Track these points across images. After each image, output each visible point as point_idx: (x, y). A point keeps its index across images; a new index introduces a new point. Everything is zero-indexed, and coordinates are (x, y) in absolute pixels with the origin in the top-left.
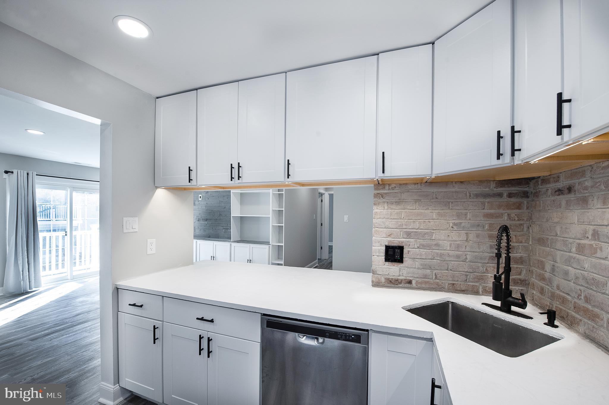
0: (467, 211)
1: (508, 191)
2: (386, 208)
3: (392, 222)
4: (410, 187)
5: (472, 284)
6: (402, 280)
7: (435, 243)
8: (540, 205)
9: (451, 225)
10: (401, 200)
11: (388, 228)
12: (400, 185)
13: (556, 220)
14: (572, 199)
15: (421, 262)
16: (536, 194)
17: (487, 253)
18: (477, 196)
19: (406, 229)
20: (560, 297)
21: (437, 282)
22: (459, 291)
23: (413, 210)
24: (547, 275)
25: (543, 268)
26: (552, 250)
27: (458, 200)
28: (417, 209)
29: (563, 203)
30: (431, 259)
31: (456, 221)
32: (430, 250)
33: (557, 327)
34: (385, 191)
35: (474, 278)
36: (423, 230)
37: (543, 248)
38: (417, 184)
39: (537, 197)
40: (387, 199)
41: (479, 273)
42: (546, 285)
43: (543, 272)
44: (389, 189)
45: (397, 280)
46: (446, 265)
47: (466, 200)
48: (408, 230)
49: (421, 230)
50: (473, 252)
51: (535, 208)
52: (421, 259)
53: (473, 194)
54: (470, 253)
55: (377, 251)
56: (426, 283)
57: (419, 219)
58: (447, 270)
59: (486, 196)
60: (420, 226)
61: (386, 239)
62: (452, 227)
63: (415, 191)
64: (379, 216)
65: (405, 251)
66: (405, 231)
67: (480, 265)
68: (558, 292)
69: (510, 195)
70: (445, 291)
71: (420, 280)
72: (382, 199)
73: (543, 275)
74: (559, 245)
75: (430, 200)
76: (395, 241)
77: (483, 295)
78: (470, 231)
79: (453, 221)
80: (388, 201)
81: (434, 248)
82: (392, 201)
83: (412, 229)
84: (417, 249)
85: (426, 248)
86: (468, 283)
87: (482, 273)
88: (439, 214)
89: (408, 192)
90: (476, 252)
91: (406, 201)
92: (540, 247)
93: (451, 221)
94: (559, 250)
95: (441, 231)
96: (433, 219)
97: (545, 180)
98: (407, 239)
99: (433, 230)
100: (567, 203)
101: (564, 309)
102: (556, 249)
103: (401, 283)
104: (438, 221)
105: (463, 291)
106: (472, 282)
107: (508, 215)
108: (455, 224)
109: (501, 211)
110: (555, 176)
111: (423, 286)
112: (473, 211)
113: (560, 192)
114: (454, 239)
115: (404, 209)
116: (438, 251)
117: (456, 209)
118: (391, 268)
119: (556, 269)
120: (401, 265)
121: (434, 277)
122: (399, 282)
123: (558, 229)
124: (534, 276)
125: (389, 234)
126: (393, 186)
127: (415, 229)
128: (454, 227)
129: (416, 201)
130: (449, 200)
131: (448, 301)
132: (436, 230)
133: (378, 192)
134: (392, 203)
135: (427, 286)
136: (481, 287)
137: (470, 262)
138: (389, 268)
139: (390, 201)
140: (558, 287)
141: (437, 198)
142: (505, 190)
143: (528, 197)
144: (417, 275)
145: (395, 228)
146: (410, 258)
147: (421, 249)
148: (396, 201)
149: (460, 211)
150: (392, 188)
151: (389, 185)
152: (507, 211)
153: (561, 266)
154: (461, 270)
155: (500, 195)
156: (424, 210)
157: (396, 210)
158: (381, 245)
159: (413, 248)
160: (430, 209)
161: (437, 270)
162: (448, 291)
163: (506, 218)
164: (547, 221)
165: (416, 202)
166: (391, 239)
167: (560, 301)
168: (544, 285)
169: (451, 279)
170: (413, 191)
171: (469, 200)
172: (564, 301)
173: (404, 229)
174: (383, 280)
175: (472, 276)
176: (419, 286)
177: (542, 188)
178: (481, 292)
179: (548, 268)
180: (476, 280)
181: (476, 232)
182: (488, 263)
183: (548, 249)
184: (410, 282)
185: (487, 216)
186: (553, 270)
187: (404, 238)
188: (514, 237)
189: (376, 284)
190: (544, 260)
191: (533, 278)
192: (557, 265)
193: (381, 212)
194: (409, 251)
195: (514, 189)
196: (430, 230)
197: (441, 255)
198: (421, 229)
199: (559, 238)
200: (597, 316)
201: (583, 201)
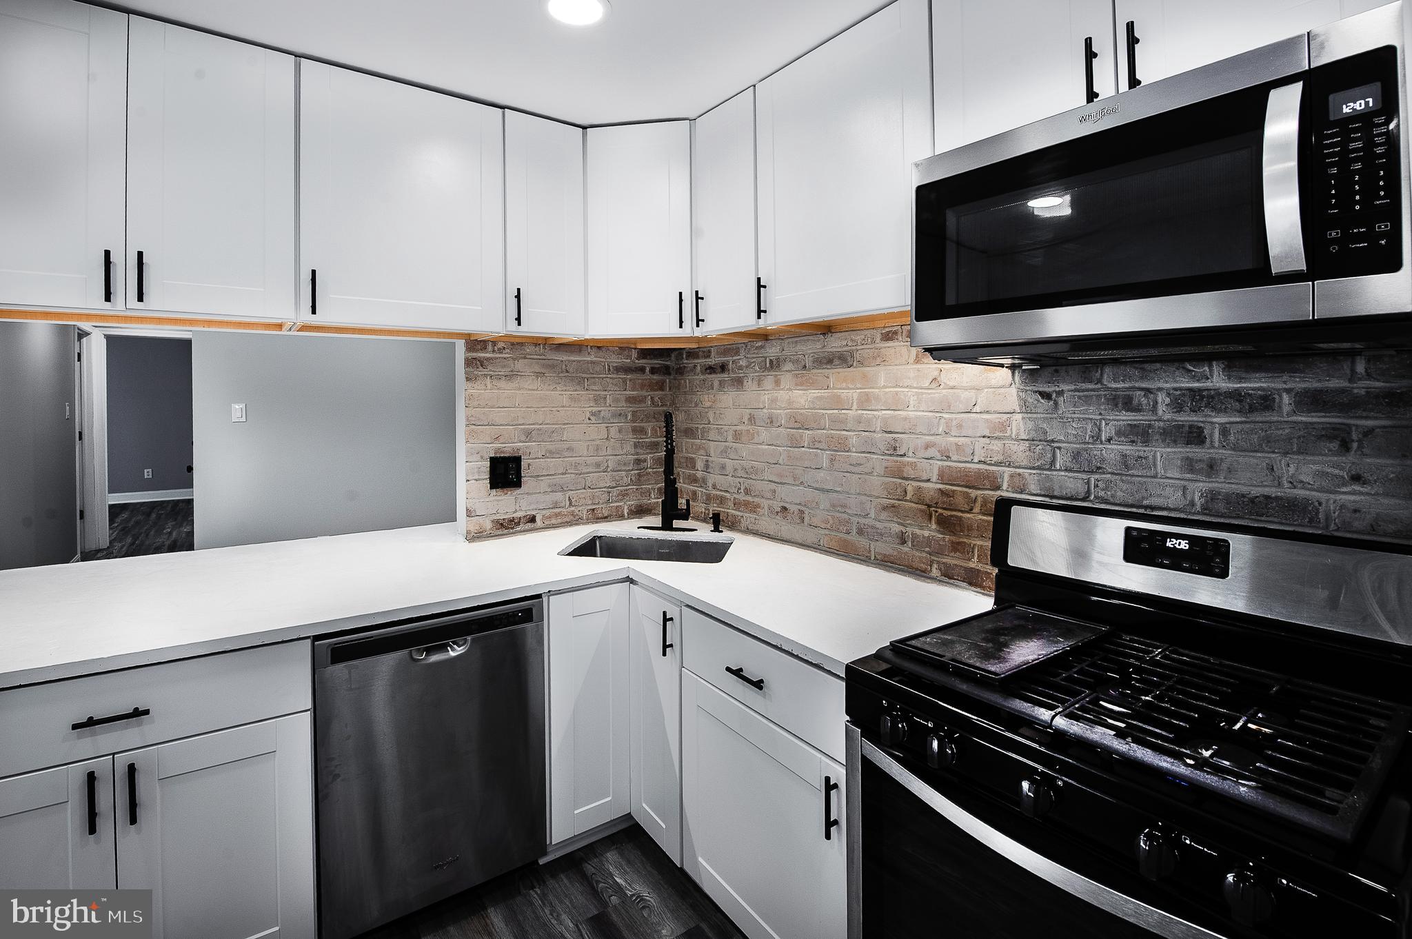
0: (606, 393)
1: (650, 364)
2: (489, 386)
3: (500, 414)
4: (528, 350)
5: (615, 504)
6: (520, 518)
7: (567, 446)
8: (686, 386)
9: (588, 415)
10: (515, 373)
11: (494, 425)
12: (513, 344)
13: (708, 404)
14: (726, 379)
15: (549, 481)
16: (681, 371)
17: (632, 455)
18: (618, 369)
19: (523, 424)
20: (717, 497)
21: (573, 511)
22: (601, 518)
23: (534, 390)
24: (699, 474)
25: (694, 467)
26: (704, 441)
27: (595, 376)
28: (540, 388)
29: (716, 384)
30: (563, 474)
31: (595, 409)
32: (561, 459)
33: (722, 532)
34: (488, 355)
35: (618, 495)
36: (550, 426)
37: (693, 441)
38: (539, 344)
39: (682, 374)
40: (490, 370)
41: (623, 486)
42: (698, 487)
43: (694, 472)
44: (494, 351)
45: (512, 520)
46: (584, 481)
47: (604, 376)
48: (527, 427)
49: (547, 426)
50: (616, 455)
51: (679, 389)
52: (548, 475)
53: (613, 367)
54: (612, 457)
55: (476, 470)
56: (557, 515)
57: (543, 407)
58: (585, 489)
59: (627, 370)
60: (545, 418)
61: (491, 445)
62: (589, 419)
63: (535, 357)
64: (476, 403)
65: (524, 464)
66: (522, 429)
67: (624, 473)
68: (714, 492)
69: (653, 371)
70: (583, 524)
71: (547, 513)
72: (481, 369)
73: (694, 475)
74: (712, 435)
75: (559, 374)
76: (508, 449)
77: (628, 518)
78: (611, 423)
79: (590, 409)
80: (492, 373)
81: (566, 454)
82: (500, 373)
83: (534, 424)
84: (542, 460)
85: (554, 456)
86: (611, 505)
87: (626, 486)
88: (571, 398)
89: (525, 358)
90: (619, 455)
91: (523, 374)
92: (688, 440)
93: (587, 409)
94: (712, 441)
95: (575, 425)
96: (563, 407)
97: (692, 354)
98: (526, 442)
99: (564, 424)
100: (720, 384)
101: (723, 510)
102: (709, 440)
103: (518, 524)
104: (569, 409)
105: (606, 517)
106: (616, 502)
107: (652, 398)
108: (593, 414)
109: (644, 393)
110: (705, 350)
111: (554, 521)
112: (613, 392)
113: (711, 369)
114: (592, 438)
115: (520, 389)
116: (571, 459)
117: (593, 390)
118: (502, 500)
119: (709, 463)
120: (518, 491)
121: (568, 503)
122: (515, 523)
123: (711, 415)
124: (681, 481)
125: (497, 436)
126: (501, 345)
127: (537, 424)
128: (592, 418)
129: (539, 375)
130: (584, 375)
131: (594, 537)
132: (567, 424)
133: (475, 355)
134: (499, 377)
135: (559, 521)
136: (626, 507)
137: (613, 471)
138: (498, 501)
139: (496, 373)
140: (714, 487)
141: (567, 372)
142: (647, 363)
143: (669, 374)
144: (544, 505)
145: (506, 425)
146: (531, 477)
147: (548, 458)
148: (507, 373)
149: (598, 393)
150: (499, 349)
151: (494, 343)
152: (650, 393)
153: (715, 459)
154: (602, 485)
155: (642, 370)
156: (549, 390)
157: (506, 391)
158: (482, 457)
159: (536, 458)
160: (558, 388)
161: (572, 490)
162: (589, 521)
163: (649, 403)
164: (696, 405)
165: (537, 377)
166: (500, 445)
167: (718, 501)
168: (696, 488)
169: (590, 502)
170: (532, 357)
171: (608, 376)
172: (722, 500)
173: (520, 425)
174: (488, 525)
175: (615, 492)
176: (546, 523)
177: (688, 363)
178: (626, 515)
179: (700, 465)
180: (620, 497)
181: (618, 424)
182: (632, 470)
183: (699, 441)
184: (532, 519)
185: (630, 400)
186: (707, 466)
187: (520, 442)
188: (658, 429)
189: (475, 536)
190: (693, 456)
191: (680, 483)
192: (710, 459)
193: (480, 394)
194: (529, 465)
195: (657, 362)
196: (560, 424)
197: (576, 465)
198: (547, 424)
199: (712, 426)
200: (758, 506)
201: (739, 382)
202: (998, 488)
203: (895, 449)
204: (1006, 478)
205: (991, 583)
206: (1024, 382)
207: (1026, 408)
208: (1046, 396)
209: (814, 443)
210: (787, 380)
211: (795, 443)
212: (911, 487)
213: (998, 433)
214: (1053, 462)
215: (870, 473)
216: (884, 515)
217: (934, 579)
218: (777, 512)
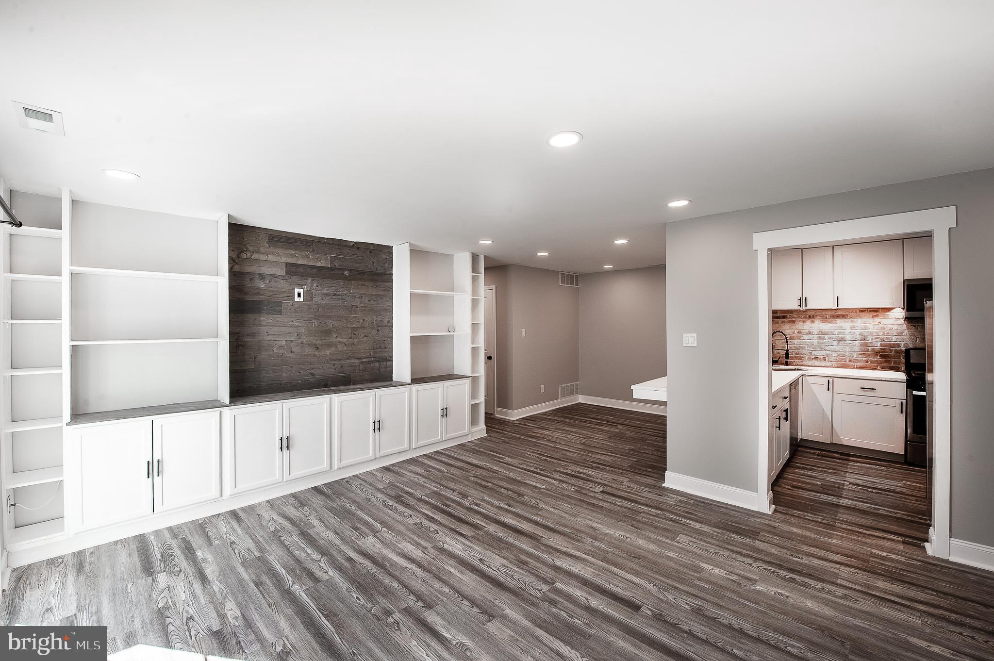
200: (803, 357)
201: (793, 322)
202: (900, 347)
203: (865, 339)
204: (902, 345)
205: (903, 368)
206: (908, 323)
207: (908, 329)
208: (915, 326)
209: (830, 339)
210: (817, 322)
211: (820, 339)
212: (870, 349)
213: (900, 334)
214: (916, 340)
215: (855, 346)
216: (860, 356)
217: (879, 370)
218: (813, 359)
